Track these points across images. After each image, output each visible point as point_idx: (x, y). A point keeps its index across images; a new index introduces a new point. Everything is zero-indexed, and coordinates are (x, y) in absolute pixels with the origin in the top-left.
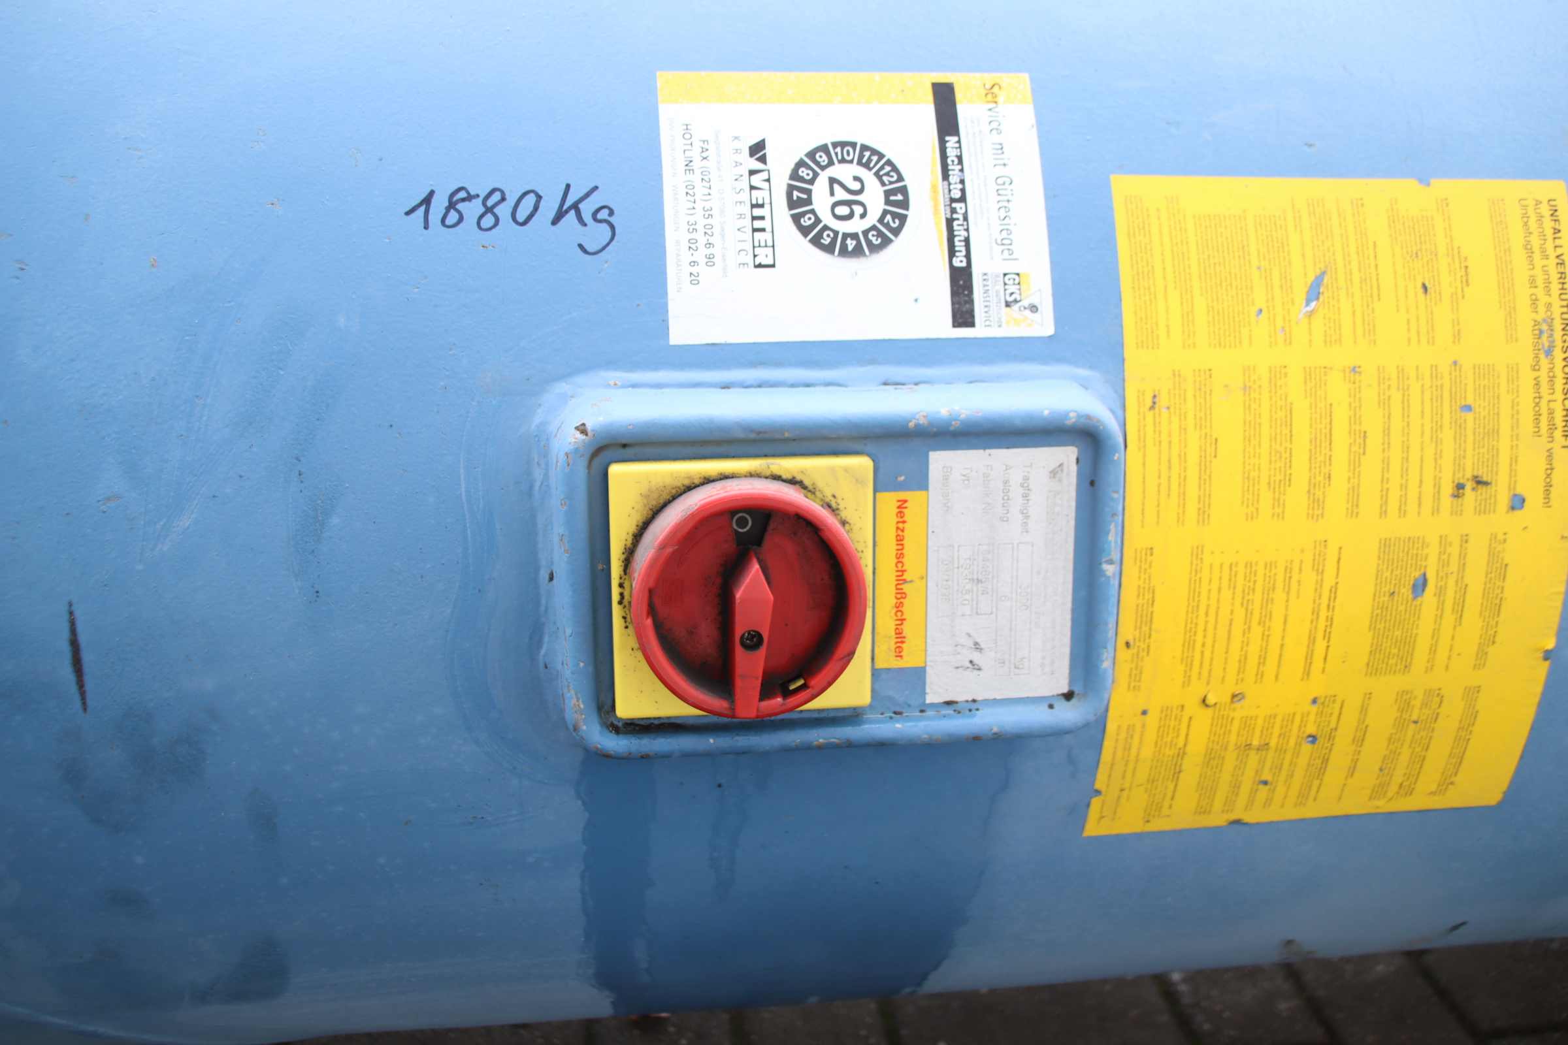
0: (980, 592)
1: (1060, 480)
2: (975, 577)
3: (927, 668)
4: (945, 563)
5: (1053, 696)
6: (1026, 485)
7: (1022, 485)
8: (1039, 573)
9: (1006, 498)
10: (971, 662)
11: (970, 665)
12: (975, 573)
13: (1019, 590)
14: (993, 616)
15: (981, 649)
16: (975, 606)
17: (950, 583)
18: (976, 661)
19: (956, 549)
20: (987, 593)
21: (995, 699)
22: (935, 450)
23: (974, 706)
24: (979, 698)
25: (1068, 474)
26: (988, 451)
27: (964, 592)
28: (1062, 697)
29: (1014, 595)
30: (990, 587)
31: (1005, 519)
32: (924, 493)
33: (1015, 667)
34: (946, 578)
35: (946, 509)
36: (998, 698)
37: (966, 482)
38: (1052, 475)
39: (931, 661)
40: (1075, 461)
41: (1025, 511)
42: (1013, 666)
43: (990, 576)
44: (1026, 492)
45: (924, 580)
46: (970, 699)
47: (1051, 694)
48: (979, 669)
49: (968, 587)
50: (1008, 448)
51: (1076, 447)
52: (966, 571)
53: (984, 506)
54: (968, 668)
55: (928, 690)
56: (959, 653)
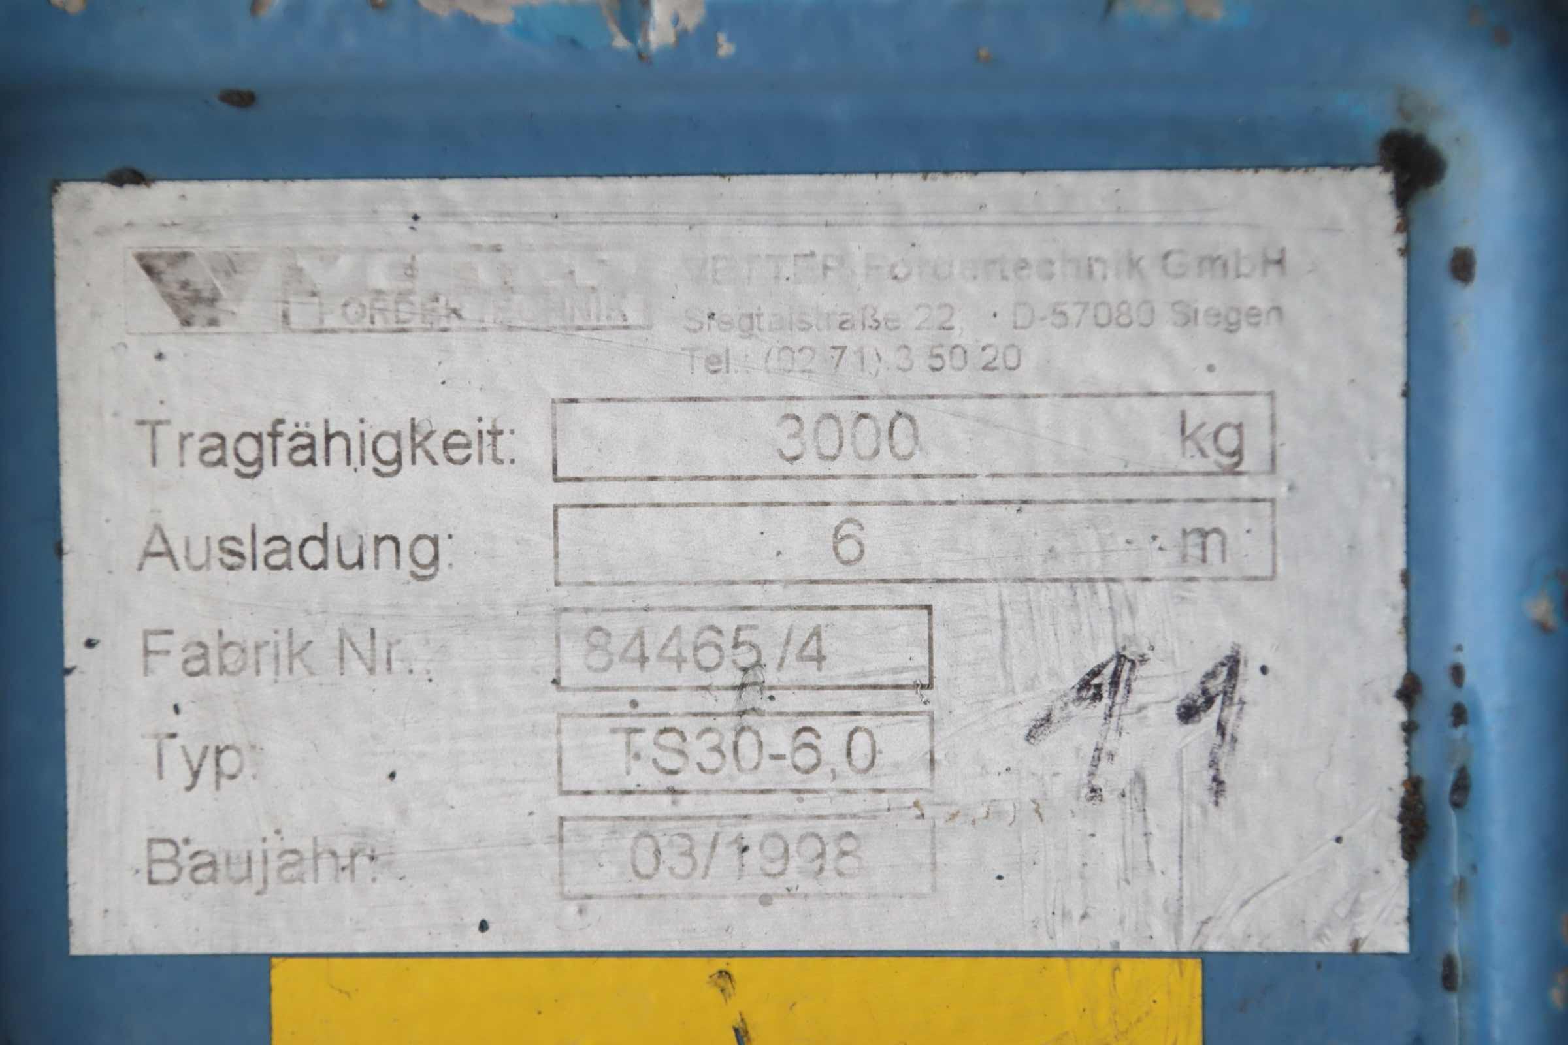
0: (810, 673)
1: (231, 266)
2: (729, 701)
3: (1213, 946)
4: (646, 864)
5: (1406, 252)
6: (249, 449)
7: (251, 470)
8: (716, 364)
9: (314, 553)
10: (1188, 713)
11: (1209, 720)
12: (708, 702)
13: (810, 464)
14: (941, 598)
15: (1120, 658)
16: (883, 699)
17: (753, 832)
18: (1189, 687)
19: (578, 805)
20: (816, 634)
21: (1406, 578)
22: (63, 924)
23: (1439, 689)
24: (1395, 666)
25: (197, 226)
26: (73, 653)
27: (806, 758)
28: (1422, 201)
29: (836, 490)
30: (783, 620)
31: (425, 552)
32: (280, 974)
33: (1234, 471)
34: (727, 854)
35: (362, 861)
36: (1399, 561)
37: (229, 761)
38: (202, 312)
39: (1177, 928)
40: (131, 192)
41: (387, 450)
42: (1227, 486)
43: (729, 623)
44: (284, 445)
45: (736, 966)
46: (1398, 714)
47: (1398, 266)
48: (1233, 664)
49: (779, 737)
50: (59, 551)
51: (54, 188)
52: (699, 748)
53: (356, 667)
54: (1221, 728)
55: (1339, 944)
56: (1139, 778)
